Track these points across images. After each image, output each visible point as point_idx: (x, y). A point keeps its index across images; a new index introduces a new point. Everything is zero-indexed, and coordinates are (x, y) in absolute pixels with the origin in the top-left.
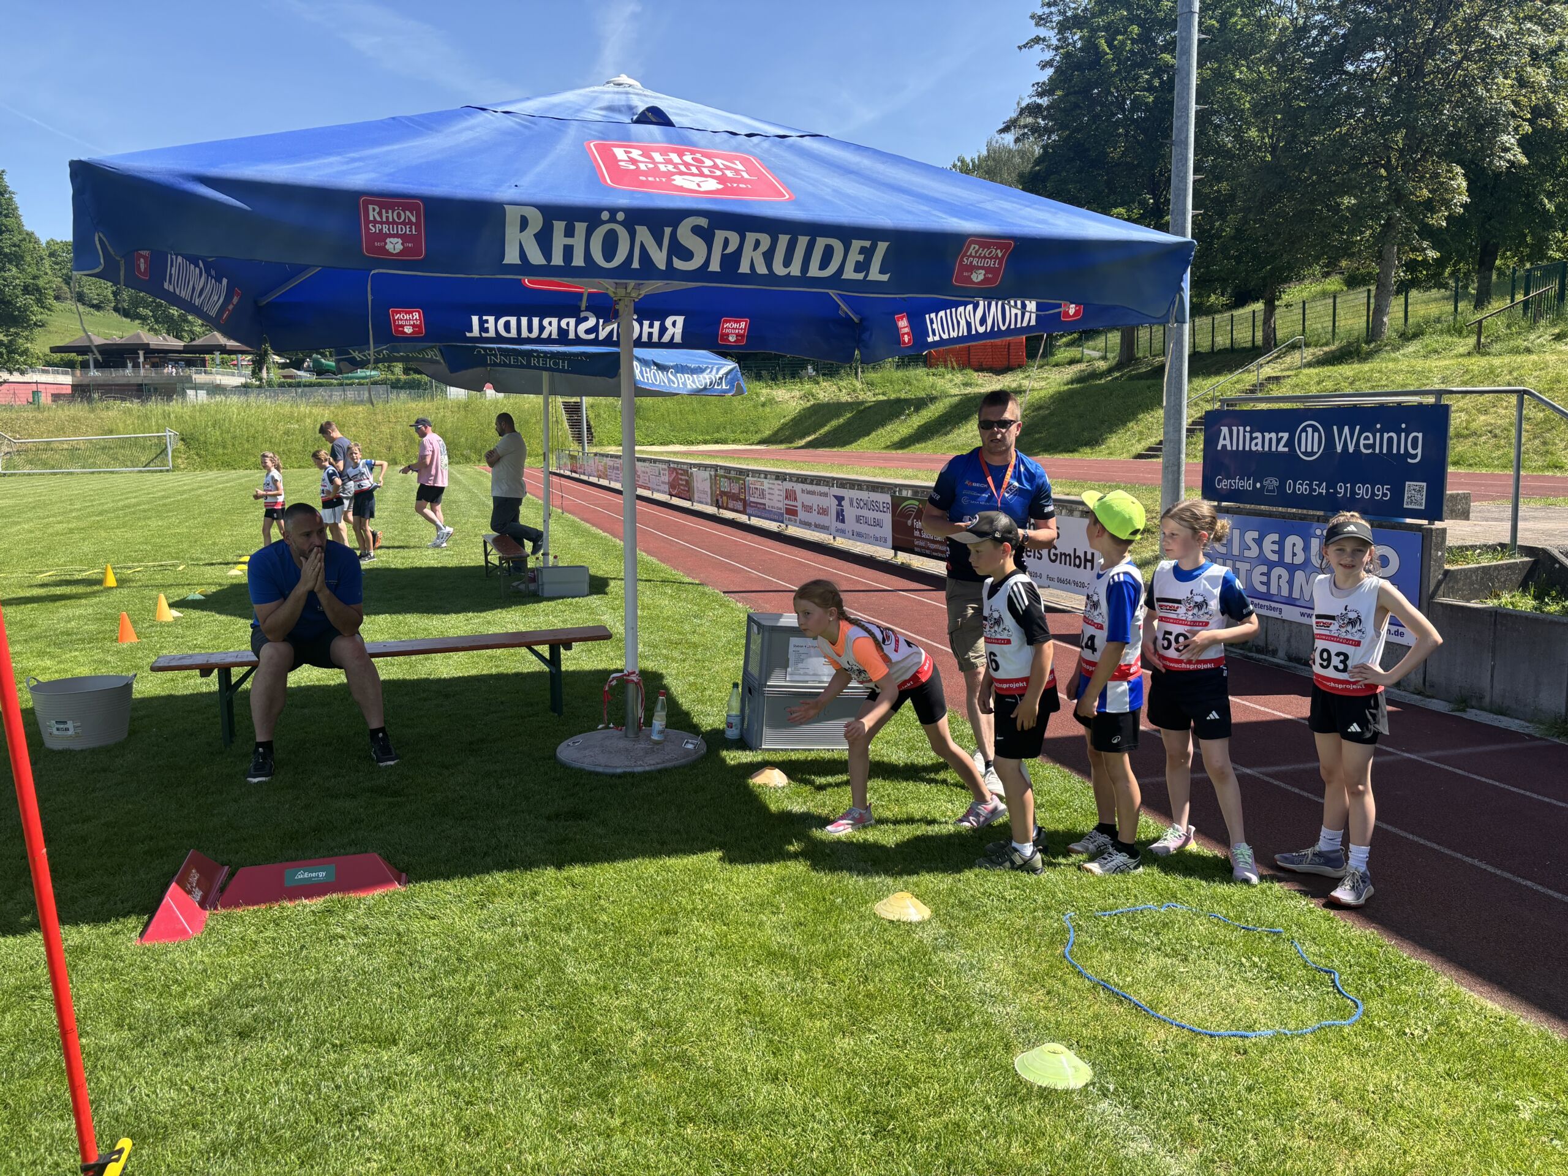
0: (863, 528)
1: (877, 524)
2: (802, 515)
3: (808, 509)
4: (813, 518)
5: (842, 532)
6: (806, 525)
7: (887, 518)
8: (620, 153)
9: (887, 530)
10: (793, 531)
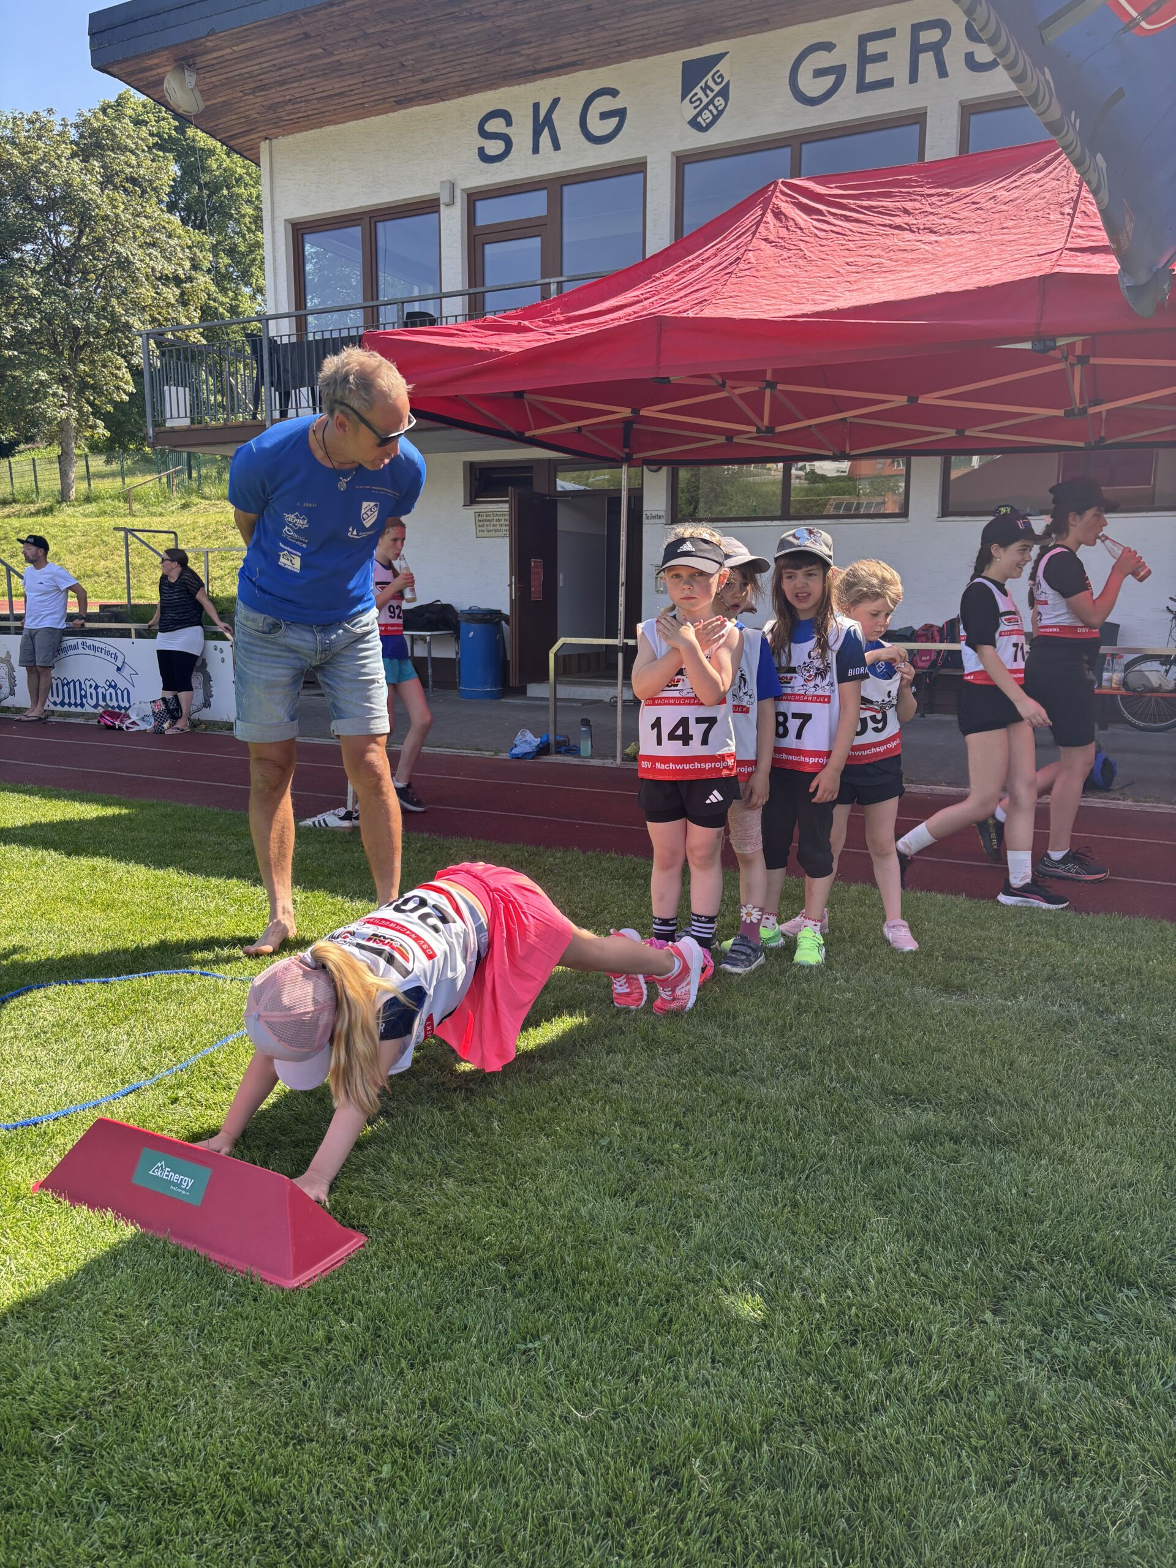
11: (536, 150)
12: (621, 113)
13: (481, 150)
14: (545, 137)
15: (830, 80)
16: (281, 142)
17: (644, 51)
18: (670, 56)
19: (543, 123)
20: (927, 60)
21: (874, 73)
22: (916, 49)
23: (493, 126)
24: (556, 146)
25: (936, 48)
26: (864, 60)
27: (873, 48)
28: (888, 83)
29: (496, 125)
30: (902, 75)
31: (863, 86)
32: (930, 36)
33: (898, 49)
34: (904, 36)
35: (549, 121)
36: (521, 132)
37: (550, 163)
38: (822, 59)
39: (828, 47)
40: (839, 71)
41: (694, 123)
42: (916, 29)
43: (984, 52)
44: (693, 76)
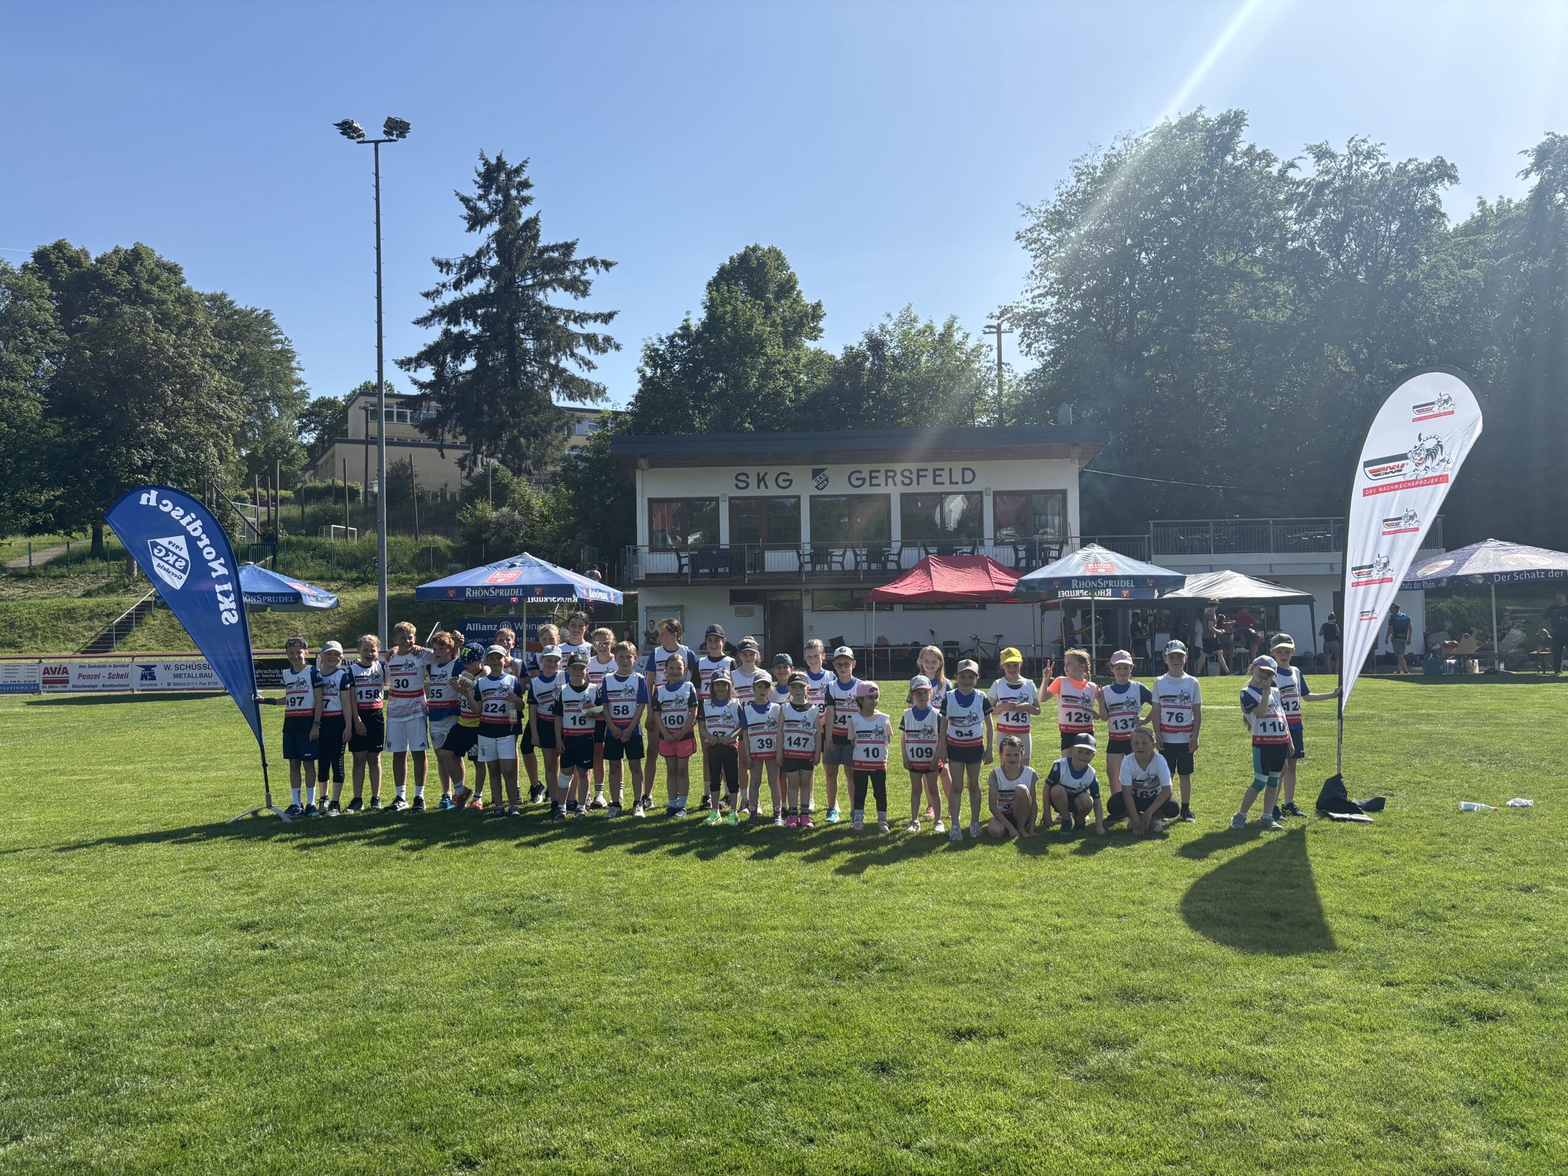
11: (758, 487)
12: (791, 481)
13: (737, 484)
14: (762, 484)
15: (861, 482)
16: (647, 471)
17: (799, 464)
18: (808, 467)
19: (761, 480)
20: (890, 480)
21: (874, 481)
22: (887, 477)
23: (740, 478)
24: (767, 487)
25: (893, 478)
26: (871, 478)
27: (874, 474)
28: (879, 485)
29: (742, 478)
30: (883, 484)
31: (871, 485)
32: (892, 474)
33: (882, 476)
34: (883, 474)
35: (763, 479)
36: (753, 481)
37: (762, 492)
38: (858, 475)
39: (860, 472)
40: (864, 480)
41: (817, 487)
42: (887, 471)
43: (907, 481)
44: (816, 473)
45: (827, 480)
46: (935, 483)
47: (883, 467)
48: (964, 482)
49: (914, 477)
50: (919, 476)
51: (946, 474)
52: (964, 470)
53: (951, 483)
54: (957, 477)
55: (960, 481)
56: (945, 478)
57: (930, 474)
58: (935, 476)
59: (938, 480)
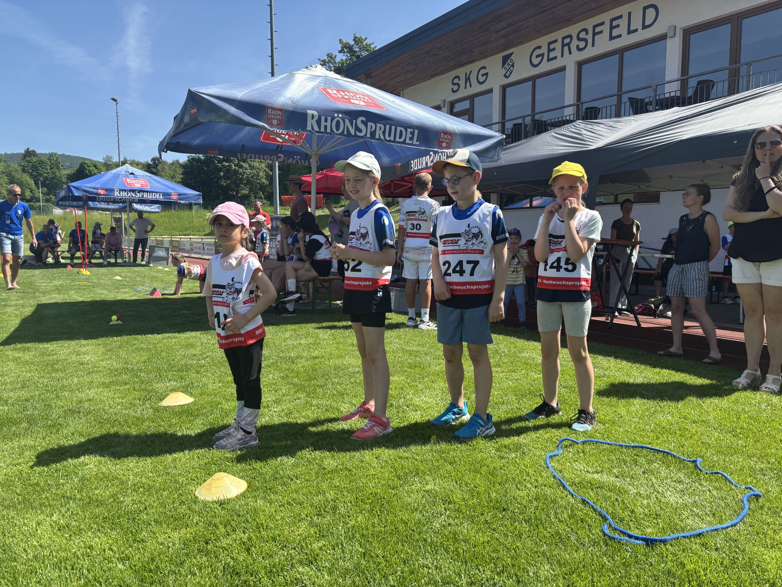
0: (209, 252)
1: (212, 250)
2: (195, 250)
3: (196, 248)
4: (198, 251)
5: (204, 254)
6: (196, 253)
7: (213, 248)
8: (127, 180)
9: (214, 252)
10: (193, 255)
11: (466, 88)
12: (486, 74)
13: (452, 89)
14: (468, 83)
15: (540, 58)
16: (405, 91)
17: (492, 54)
18: (499, 55)
19: (468, 79)
21: (552, 55)
22: (563, 45)
24: (471, 86)
25: (568, 44)
26: (550, 50)
27: (552, 46)
28: (555, 58)
29: (456, 81)
30: (559, 55)
32: (567, 41)
33: (558, 46)
34: (560, 41)
36: (462, 83)
37: (470, 91)
38: (538, 52)
39: (540, 47)
40: (543, 55)
41: (505, 76)
42: (563, 39)
43: (582, 44)
44: (505, 59)
45: (513, 65)
46: (611, 38)
47: (559, 35)
48: (644, 27)
49: (589, 38)
50: (595, 34)
51: (623, 23)
52: (645, 8)
53: (630, 32)
54: (636, 23)
55: (640, 27)
56: (622, 30)
57: (606, 28)
58: (612, 28)
59: (615, 33)
